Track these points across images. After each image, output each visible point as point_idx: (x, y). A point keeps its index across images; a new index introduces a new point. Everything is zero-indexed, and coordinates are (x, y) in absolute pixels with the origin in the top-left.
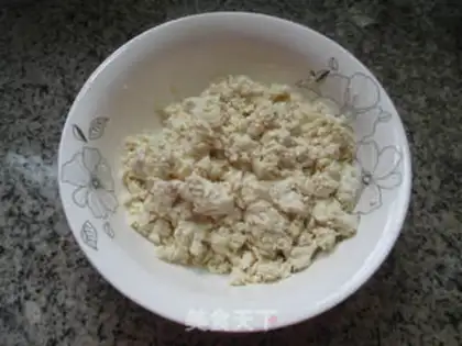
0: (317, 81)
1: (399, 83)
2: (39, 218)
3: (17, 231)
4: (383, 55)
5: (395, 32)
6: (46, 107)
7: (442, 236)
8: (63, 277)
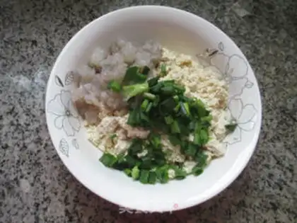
0: (210, 55)
1: (260, 57)
2: (30, 128)
3: (16, 135)
4: (252, 37)
5: (261, 22)
6: (35, 56)
7: (274, 156)
8: (44, 166)
